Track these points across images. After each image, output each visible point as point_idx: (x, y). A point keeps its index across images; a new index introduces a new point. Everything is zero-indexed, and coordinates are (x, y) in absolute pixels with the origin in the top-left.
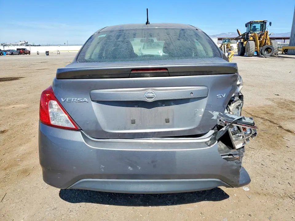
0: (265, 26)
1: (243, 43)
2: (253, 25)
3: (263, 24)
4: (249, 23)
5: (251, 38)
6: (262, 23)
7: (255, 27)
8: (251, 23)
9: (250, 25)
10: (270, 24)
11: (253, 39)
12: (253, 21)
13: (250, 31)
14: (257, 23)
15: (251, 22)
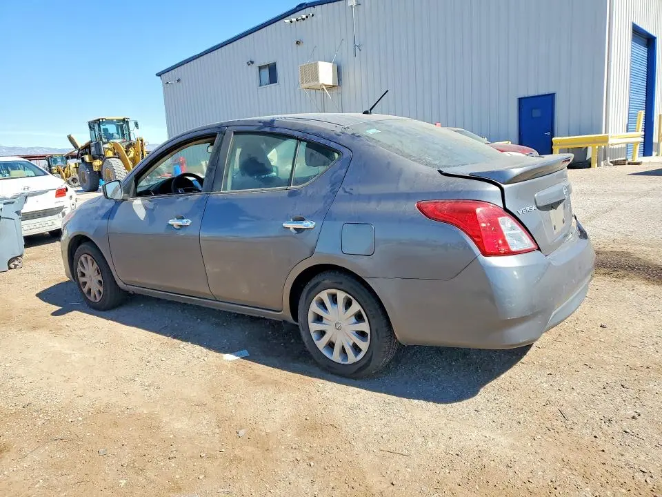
0: (129, 129)
1: (91, 164)
2: (104, 127)
3: (123, 125)
4: (95, 122)
5: (110, 154)
6: (122, 123)
7: (106, 130)
8: (99, 122)
9: (99, 126)
10: (136, 124)
11: (115, 154)
12: (102, 119)
13: (101, 140)
14: (110, 122)
15: (99, 120)
